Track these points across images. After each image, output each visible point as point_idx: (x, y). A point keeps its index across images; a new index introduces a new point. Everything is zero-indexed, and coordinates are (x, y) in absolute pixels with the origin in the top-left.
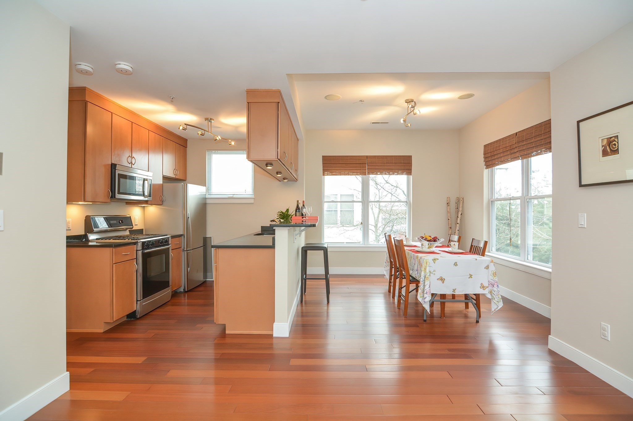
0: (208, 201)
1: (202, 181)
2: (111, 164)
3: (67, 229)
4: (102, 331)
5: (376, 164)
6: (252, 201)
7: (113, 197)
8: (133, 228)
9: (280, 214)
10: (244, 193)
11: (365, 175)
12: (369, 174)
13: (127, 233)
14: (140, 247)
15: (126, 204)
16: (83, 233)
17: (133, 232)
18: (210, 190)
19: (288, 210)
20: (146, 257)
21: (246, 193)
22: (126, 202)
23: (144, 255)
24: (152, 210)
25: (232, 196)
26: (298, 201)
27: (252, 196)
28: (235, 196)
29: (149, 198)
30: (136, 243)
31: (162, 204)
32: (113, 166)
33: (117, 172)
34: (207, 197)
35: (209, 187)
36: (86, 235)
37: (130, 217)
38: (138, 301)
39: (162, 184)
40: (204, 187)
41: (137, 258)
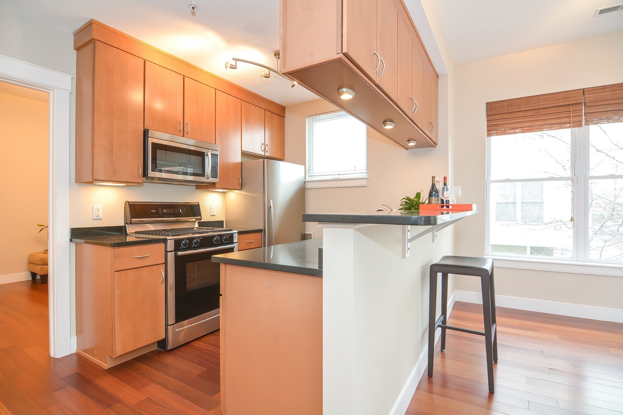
0: (308, 186)
1: (300, 159)
2: (143, 130)
3: (95, 217)
5: (606, 102)
6: (364, 183)
7: (145, 174)
8: (201, 219)
9: (405, 202)
10: (354, 172)
11: (580, 125)
12: (587, 123)
13: (197, 225)
16: (122, 224)
17: (201, 224)
18: (311, 170)
19: (418, 195)
20: (180, 262)
21: (356, 172)
23: (177, 258)
24: (234, 196)
25: (337, 177)
26: (433, 178)
27: (365, 176)
28: (342, 177)
29: (211, 180)
30: (165, 241)
31: (241, 188)
32: (146, 133)
33: (150, 141)
34: (307, 179)
35: (309, 167)
36: (125, 226)
37: (199, 205)
38: (168, 325)
39: (241, 163)
40: (303, 166)
41: (166, 263)
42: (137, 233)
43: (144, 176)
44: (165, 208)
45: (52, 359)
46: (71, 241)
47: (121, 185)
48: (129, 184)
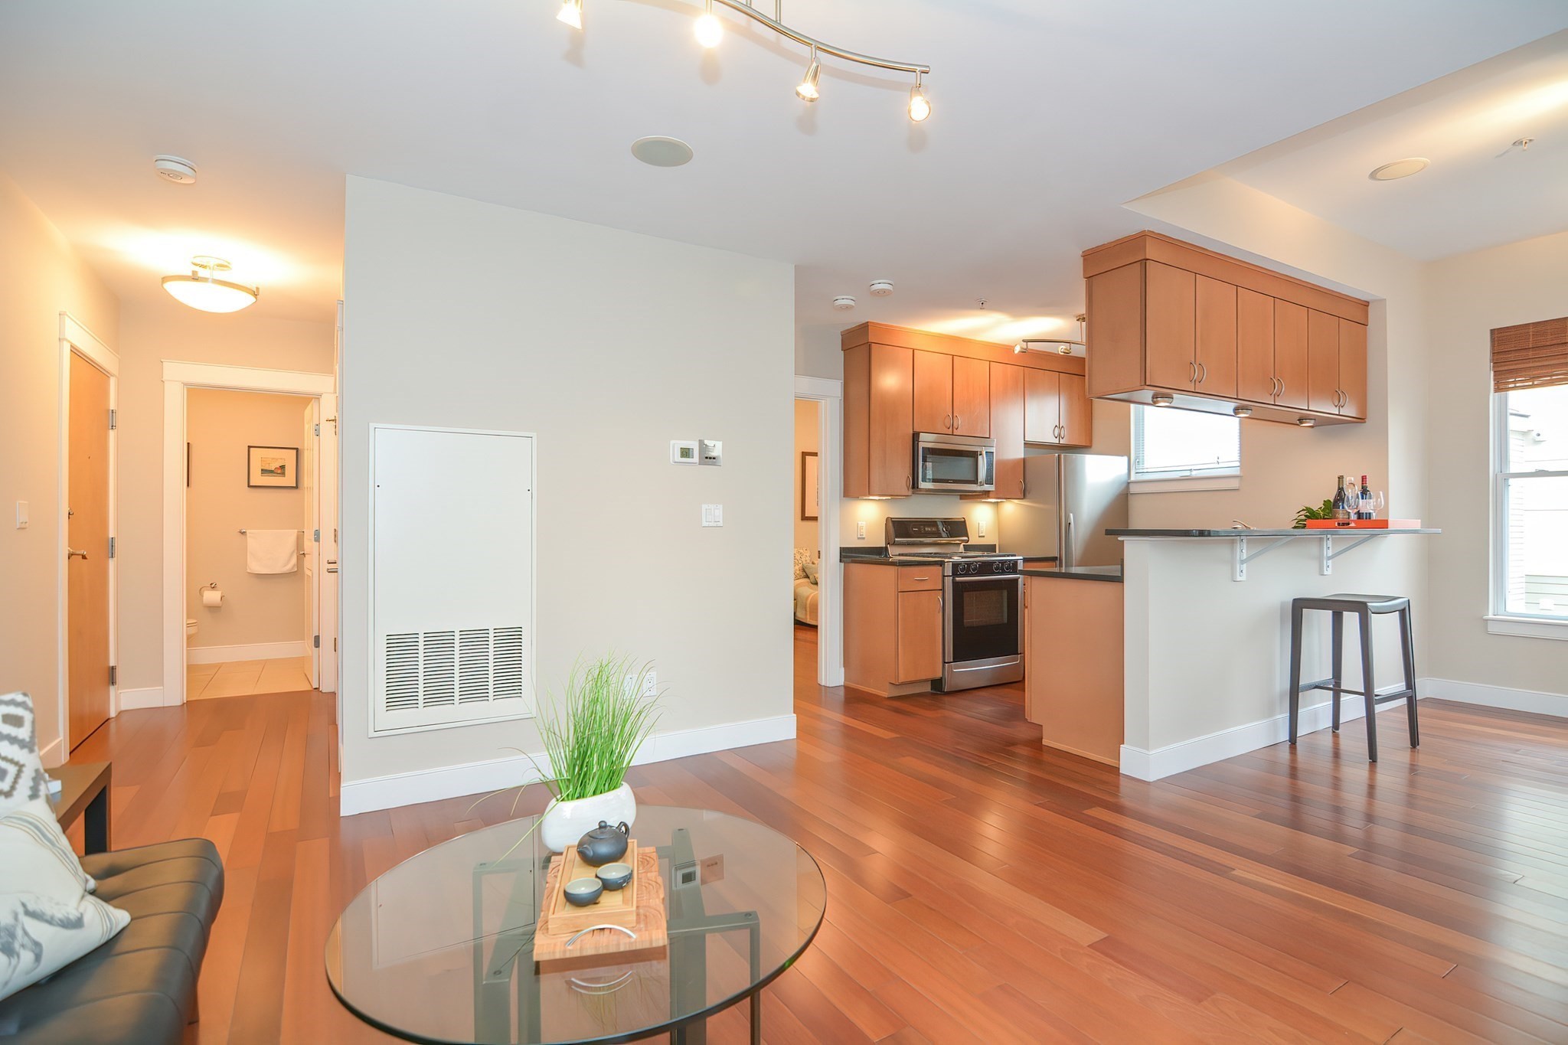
0: (1133, 489)
1: (1121, 446)
2: (912, 432)
3: (859, 536)
4: (886, 695)
6: (1234, 484)
7: (915, 486)
8: (967, 540)
9: (1306, 516)
10: (1217, 466)
13: (961, 548)
14: (949, 571)
15: (961, 499)
16: (883, 545)
17: (967, 548)
18: (1141, 463)
20: (959, 590)
21: (1221, 465)
22: (961, 495)
23: (955, 583)
24: (1012, 509)
25: (1187, 473)
26: (1341, 478)
27: (1236, 472)
28: (1194, 473)
29: (987, 487)
30: (941, 564)
31: (1024, 497)
32: (915, 436)
33: (921, 445)
34: (1133, 478)
35: (1137, 457)
36: (886, 548)
37: (965, 521)
38: (945, 663)
39: (1024, 459)
40: (1125, 459)
41: (943, 590)
42: (899, 555)
43: (913, 487)
44: (929, 526)
45: (823, 688)
46: (841, 561)
47: (884, 498)
48: (895, 497)
